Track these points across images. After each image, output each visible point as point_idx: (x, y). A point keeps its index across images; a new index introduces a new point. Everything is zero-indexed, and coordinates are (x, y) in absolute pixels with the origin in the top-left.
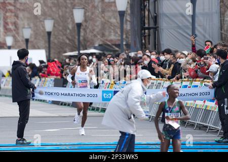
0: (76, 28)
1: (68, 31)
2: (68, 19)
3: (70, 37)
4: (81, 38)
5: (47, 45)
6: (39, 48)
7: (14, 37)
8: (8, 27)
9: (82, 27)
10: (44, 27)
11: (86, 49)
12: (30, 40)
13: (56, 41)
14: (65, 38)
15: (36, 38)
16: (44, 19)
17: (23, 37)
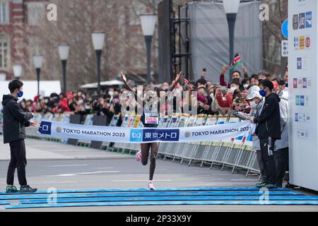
0: (95, 56)
1: (87, 59)
2: (87, 44)
3: (89, 67)
4: (102, 68)
5: (62, 75)
6: (53, 79)
7: (23, 66)
8: (16, 54)
9: (102, 55)
10: (58, 54)
11: (107, 80)
12: (42, 70)
13: (72, 71)
14: (83, 67)
15: (48, 68)
16: (59, 45)
17: (33, 66)
